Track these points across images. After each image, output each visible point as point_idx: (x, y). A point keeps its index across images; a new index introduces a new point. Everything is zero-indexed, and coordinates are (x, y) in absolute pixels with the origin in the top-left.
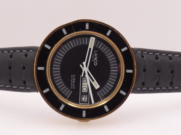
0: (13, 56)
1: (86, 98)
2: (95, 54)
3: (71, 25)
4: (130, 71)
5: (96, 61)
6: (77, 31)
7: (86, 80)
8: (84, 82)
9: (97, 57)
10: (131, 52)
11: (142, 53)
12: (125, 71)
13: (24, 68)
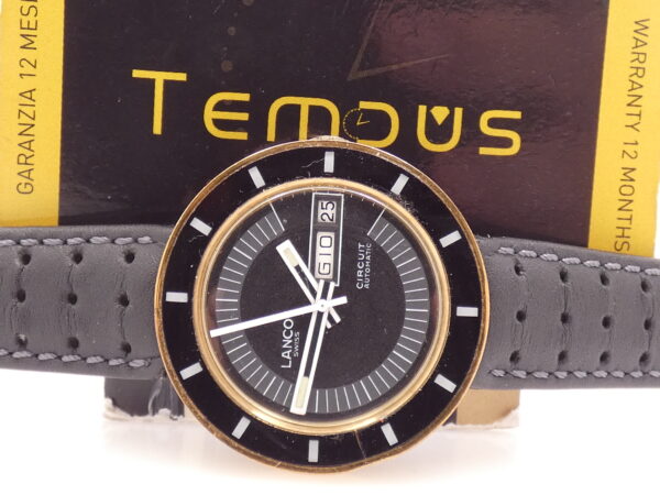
0: (557, 357)
1: (321, 212)
2: (288, 357)
3: (368, 456)
4: (174, 297)
5: (288, 333)
6: (349, 436)
7: (322, 271)
8: (327, 266)
9: (284, 346)
10: (169, 360)
11: (127, 363)
12: (191, 296)
13: (521, 316)
